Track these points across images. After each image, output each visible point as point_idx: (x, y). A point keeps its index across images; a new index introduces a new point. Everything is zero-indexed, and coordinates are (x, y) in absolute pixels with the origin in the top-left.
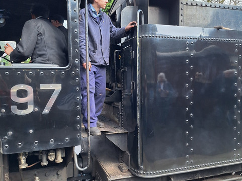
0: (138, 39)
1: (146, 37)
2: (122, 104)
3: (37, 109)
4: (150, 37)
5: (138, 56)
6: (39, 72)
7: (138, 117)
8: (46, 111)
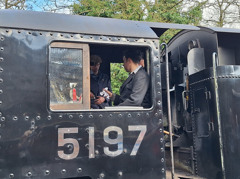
0: (216, 80)
1: (223, 77)
2: (194, 148)
3: (126, 150)
4: (227, 77)
5: (217, 96)
6: (128, 114)
7: (222, 161)
8: (134, 153)
